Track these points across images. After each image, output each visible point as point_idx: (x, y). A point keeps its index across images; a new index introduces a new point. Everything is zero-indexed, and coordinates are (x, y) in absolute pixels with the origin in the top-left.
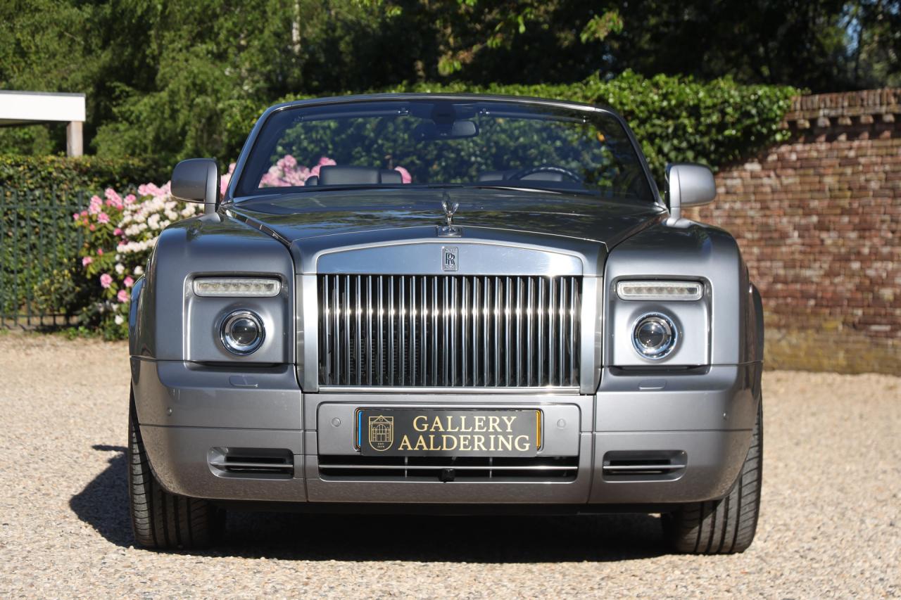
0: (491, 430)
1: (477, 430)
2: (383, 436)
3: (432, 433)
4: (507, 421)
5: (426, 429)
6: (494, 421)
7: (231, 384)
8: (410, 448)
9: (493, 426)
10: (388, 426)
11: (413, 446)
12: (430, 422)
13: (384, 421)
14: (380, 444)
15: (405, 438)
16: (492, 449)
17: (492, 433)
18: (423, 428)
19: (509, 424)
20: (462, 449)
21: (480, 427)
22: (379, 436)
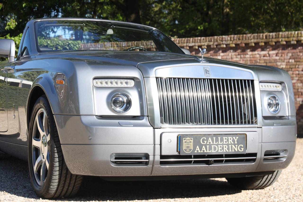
0: (230, 143)
1: (224, 143)
2: (189, 146)
3: (208, 145)
4: (235, 139)
5: (205, 143)
6: (231, 139)
7: (120, 125)
8: (199, 151)
9: (230, 141)
10: (191, 142)
11: (201, 150)
12: (207, 140)
13: (189, 140)
14: (188, 150)
15: (198, 147)
16: (230, 151)
17: (230, 144)
18: (204, 142)
19: (236, 140)
20: (219, 151)
21: (226, 142)
22: (187, 146)
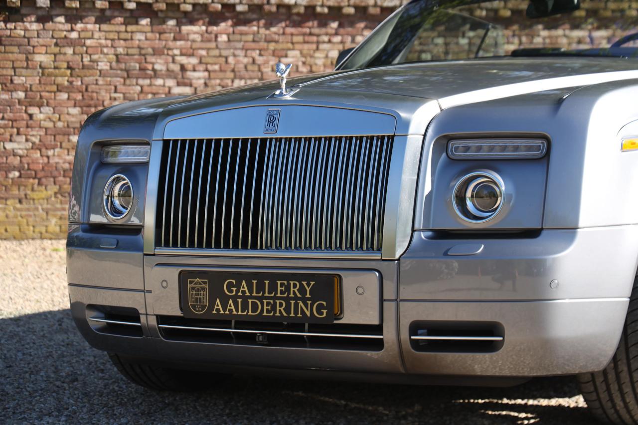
0: (292, 295)
1: (279, 295)
2: (200, 299)
3: (240, 297)
4: (306, 287)
5: (234, 293)
6: (295, 286)
8: (222, 312)
9: (294, 291)
10: (203, 289)
11: (225, 310)
12: (238, 286)
14: (198, 307)
15: (218, 301)
16: (292, 315)
17: (292, 299)
18: (232, 291)
19: (308, 290)
21: (282, 292)
22: (197, 298)
